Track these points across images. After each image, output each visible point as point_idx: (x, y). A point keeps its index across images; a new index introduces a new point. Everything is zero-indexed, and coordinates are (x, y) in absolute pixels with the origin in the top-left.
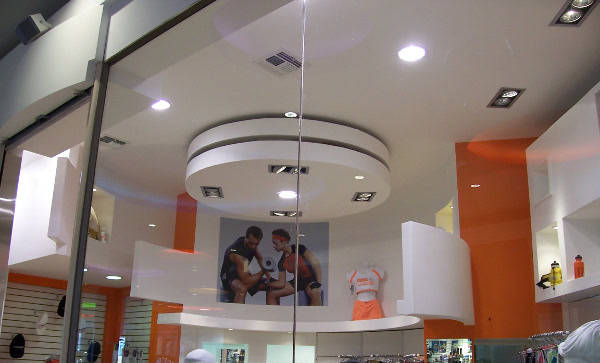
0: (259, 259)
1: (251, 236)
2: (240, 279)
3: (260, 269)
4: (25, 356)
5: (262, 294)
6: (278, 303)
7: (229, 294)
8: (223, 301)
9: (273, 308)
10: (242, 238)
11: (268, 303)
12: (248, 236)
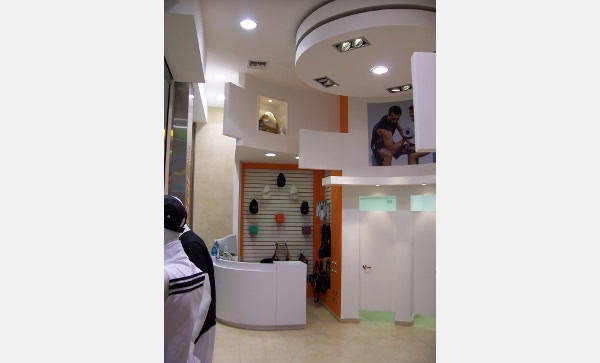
0: (400, 130)
1: (393, 114)
2: (385, 147)
3: (401, 138)
4: (259, 212)
5: (404, 157)
6: (417, 163)
7: (378, 160)
8: (374, 165)
9: (413, 167)
10: (386, 117)
11: (409, 163)
12: (390, 114)
